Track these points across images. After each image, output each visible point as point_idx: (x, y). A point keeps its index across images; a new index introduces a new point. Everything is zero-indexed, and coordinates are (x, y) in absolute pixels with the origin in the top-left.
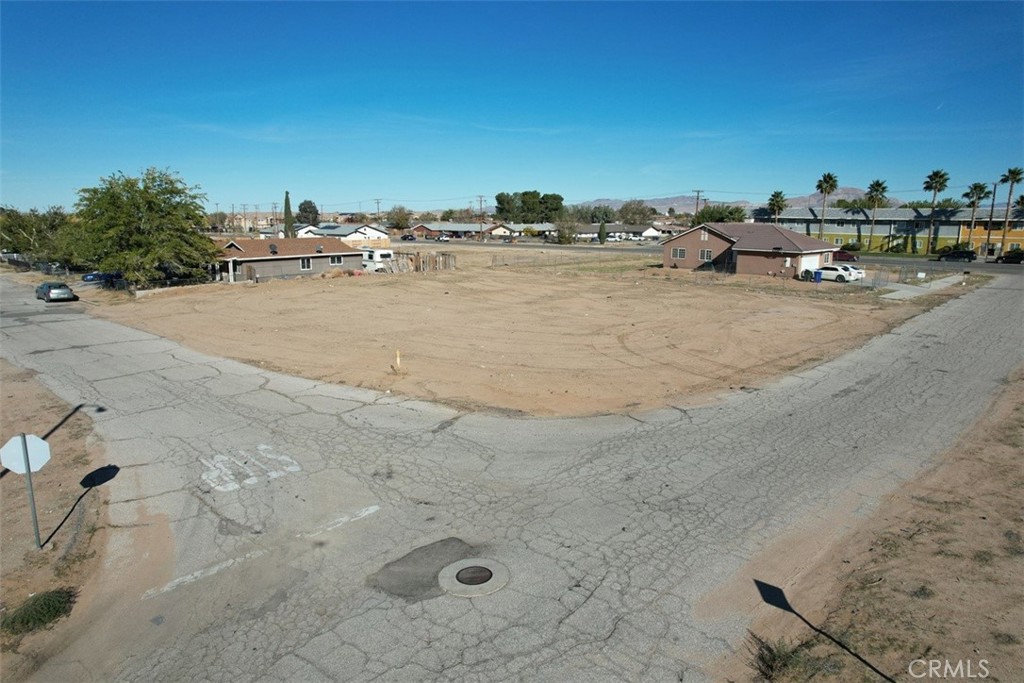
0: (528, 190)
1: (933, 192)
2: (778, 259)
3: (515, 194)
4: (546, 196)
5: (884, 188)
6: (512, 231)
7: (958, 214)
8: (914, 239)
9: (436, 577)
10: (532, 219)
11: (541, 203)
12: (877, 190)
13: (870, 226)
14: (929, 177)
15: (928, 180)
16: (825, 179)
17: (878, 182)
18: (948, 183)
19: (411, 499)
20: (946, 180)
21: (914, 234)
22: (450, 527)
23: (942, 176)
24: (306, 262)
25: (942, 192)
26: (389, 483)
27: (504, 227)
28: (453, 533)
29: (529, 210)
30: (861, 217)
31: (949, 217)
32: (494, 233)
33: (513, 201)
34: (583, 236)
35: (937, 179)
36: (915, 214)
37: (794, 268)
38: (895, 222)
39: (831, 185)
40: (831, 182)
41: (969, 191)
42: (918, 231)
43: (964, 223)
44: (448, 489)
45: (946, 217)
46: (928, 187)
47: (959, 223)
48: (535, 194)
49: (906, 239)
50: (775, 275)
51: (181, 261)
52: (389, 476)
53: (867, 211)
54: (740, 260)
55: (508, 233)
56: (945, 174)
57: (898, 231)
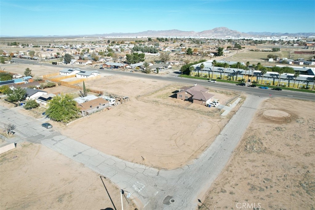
2: (202, 101)
9: (169, 201)
21: (233, 76)
24: (98, 107)
31: (241, 73)
33: (131, 56)
36: (234, 72)
37: (205, 103)
38: (229, 73)
43: (244, 74)
50: (201, 104)
54: (194, 100)
55: (131, 67)
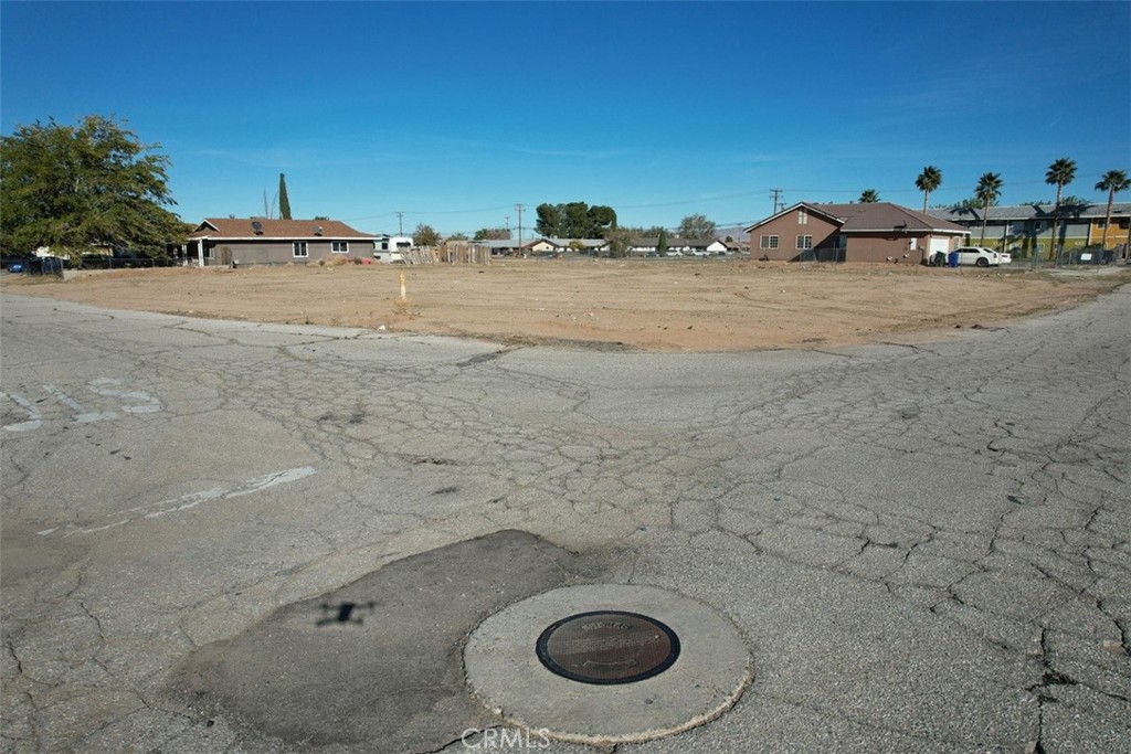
0: (575, 202)
1: (1057, 184)
2: (901, 241)
3: (560, 206)
4: (594, 208)
5: (998, 182)
6: (556, 246)
7: (1088, 210)
8: (1034, 241)
10: (579, 235)
11: (589, 216)
12: (989, 185)
13: (981, 228)
14: (1052, 167)
15: (1051, 170)
16: (926, 174)
17: (990, 174)
18: (1075, 174)
19: (402, 457)
20: (1072, 170)
21: (1034, 235)
22: (501, 505)
23: (1068, 166)
24: (300, 246)
25: (1067, 185)
26: (353, 431)
27: (546, 241)
28: (513, 520)
29: (576, 223)
30: (970, 217)
31: (1076, 214)
32: (535, 248)
33: (557, 212)
34: (639, 249)
35: (1063, 170)
36: (1036, 212)
37: (922, 250)
38: (1011, 222)
39: (933, 181)
40: (933, 177)
41: (1103, 180)
42: (1039, 233)
43: (1096, 221)
44: (492, 438)
45: (1074, 214)
46: (1052, 179)
47: (1088, 221)
48: (582, 206)
49: (1026, 242)
50: (897, 261)
51: (129, 234)
52: (357, 419)
53: (976, 211)
54: (851, 243)
55: (551, 248)
56: (1073, 163)
57: (1016, 232)
